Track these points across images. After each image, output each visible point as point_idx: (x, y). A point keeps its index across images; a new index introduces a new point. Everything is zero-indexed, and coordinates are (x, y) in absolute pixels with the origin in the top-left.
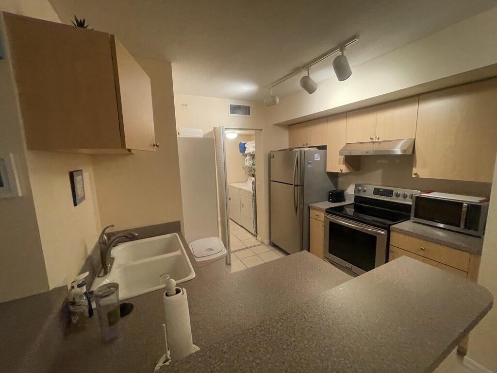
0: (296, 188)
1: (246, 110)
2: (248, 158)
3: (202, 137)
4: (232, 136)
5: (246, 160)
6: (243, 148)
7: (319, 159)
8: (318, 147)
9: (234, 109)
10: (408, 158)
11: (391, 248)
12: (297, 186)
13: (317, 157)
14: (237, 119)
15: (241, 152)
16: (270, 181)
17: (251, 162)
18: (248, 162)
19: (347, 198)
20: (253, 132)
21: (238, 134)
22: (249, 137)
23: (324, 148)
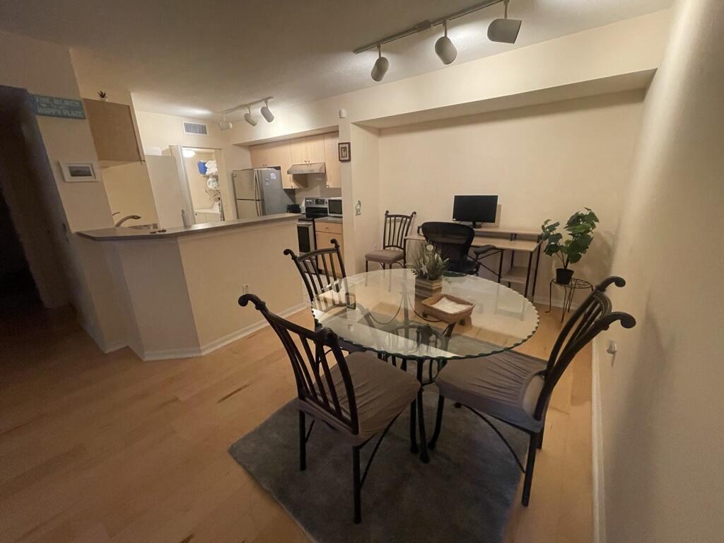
0: (258, 202)
1: (203, 130)
2: (210, 179)
3: (160, 154)
4: (188, 154)
5: (209, 183)
6: (203, 169)
7: (275, 178)
8: (275, 168)
9: (189, 128)
10: (322, 175)
11: (316, 233)
12: (259, 200)
13: (273, 176)
14: (193, 138)
15: (201, 172)
16: (236, 200)
17: (215, 183)
18: (212, 185)
19: (302, 209)
20: (213, 151)
21: (195, 152)
22: (209, 157)
23: (278, 168)
